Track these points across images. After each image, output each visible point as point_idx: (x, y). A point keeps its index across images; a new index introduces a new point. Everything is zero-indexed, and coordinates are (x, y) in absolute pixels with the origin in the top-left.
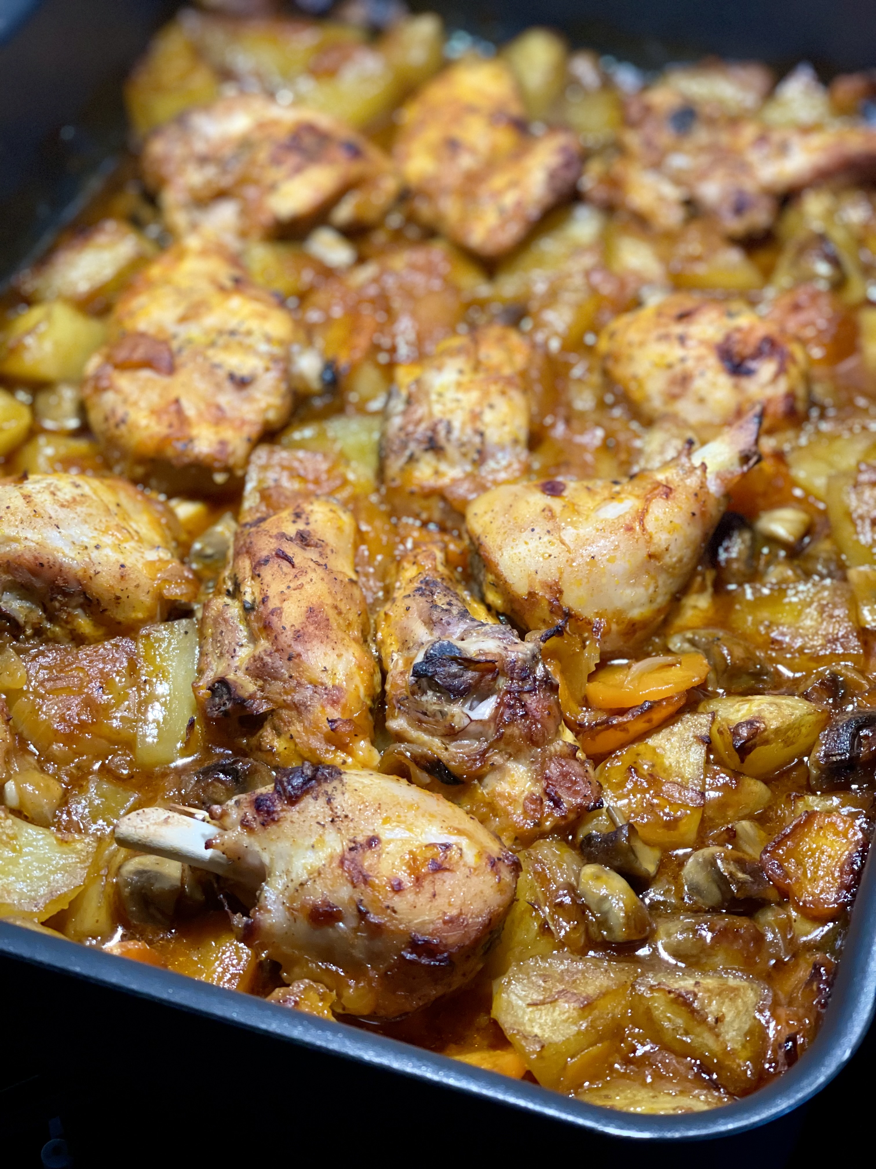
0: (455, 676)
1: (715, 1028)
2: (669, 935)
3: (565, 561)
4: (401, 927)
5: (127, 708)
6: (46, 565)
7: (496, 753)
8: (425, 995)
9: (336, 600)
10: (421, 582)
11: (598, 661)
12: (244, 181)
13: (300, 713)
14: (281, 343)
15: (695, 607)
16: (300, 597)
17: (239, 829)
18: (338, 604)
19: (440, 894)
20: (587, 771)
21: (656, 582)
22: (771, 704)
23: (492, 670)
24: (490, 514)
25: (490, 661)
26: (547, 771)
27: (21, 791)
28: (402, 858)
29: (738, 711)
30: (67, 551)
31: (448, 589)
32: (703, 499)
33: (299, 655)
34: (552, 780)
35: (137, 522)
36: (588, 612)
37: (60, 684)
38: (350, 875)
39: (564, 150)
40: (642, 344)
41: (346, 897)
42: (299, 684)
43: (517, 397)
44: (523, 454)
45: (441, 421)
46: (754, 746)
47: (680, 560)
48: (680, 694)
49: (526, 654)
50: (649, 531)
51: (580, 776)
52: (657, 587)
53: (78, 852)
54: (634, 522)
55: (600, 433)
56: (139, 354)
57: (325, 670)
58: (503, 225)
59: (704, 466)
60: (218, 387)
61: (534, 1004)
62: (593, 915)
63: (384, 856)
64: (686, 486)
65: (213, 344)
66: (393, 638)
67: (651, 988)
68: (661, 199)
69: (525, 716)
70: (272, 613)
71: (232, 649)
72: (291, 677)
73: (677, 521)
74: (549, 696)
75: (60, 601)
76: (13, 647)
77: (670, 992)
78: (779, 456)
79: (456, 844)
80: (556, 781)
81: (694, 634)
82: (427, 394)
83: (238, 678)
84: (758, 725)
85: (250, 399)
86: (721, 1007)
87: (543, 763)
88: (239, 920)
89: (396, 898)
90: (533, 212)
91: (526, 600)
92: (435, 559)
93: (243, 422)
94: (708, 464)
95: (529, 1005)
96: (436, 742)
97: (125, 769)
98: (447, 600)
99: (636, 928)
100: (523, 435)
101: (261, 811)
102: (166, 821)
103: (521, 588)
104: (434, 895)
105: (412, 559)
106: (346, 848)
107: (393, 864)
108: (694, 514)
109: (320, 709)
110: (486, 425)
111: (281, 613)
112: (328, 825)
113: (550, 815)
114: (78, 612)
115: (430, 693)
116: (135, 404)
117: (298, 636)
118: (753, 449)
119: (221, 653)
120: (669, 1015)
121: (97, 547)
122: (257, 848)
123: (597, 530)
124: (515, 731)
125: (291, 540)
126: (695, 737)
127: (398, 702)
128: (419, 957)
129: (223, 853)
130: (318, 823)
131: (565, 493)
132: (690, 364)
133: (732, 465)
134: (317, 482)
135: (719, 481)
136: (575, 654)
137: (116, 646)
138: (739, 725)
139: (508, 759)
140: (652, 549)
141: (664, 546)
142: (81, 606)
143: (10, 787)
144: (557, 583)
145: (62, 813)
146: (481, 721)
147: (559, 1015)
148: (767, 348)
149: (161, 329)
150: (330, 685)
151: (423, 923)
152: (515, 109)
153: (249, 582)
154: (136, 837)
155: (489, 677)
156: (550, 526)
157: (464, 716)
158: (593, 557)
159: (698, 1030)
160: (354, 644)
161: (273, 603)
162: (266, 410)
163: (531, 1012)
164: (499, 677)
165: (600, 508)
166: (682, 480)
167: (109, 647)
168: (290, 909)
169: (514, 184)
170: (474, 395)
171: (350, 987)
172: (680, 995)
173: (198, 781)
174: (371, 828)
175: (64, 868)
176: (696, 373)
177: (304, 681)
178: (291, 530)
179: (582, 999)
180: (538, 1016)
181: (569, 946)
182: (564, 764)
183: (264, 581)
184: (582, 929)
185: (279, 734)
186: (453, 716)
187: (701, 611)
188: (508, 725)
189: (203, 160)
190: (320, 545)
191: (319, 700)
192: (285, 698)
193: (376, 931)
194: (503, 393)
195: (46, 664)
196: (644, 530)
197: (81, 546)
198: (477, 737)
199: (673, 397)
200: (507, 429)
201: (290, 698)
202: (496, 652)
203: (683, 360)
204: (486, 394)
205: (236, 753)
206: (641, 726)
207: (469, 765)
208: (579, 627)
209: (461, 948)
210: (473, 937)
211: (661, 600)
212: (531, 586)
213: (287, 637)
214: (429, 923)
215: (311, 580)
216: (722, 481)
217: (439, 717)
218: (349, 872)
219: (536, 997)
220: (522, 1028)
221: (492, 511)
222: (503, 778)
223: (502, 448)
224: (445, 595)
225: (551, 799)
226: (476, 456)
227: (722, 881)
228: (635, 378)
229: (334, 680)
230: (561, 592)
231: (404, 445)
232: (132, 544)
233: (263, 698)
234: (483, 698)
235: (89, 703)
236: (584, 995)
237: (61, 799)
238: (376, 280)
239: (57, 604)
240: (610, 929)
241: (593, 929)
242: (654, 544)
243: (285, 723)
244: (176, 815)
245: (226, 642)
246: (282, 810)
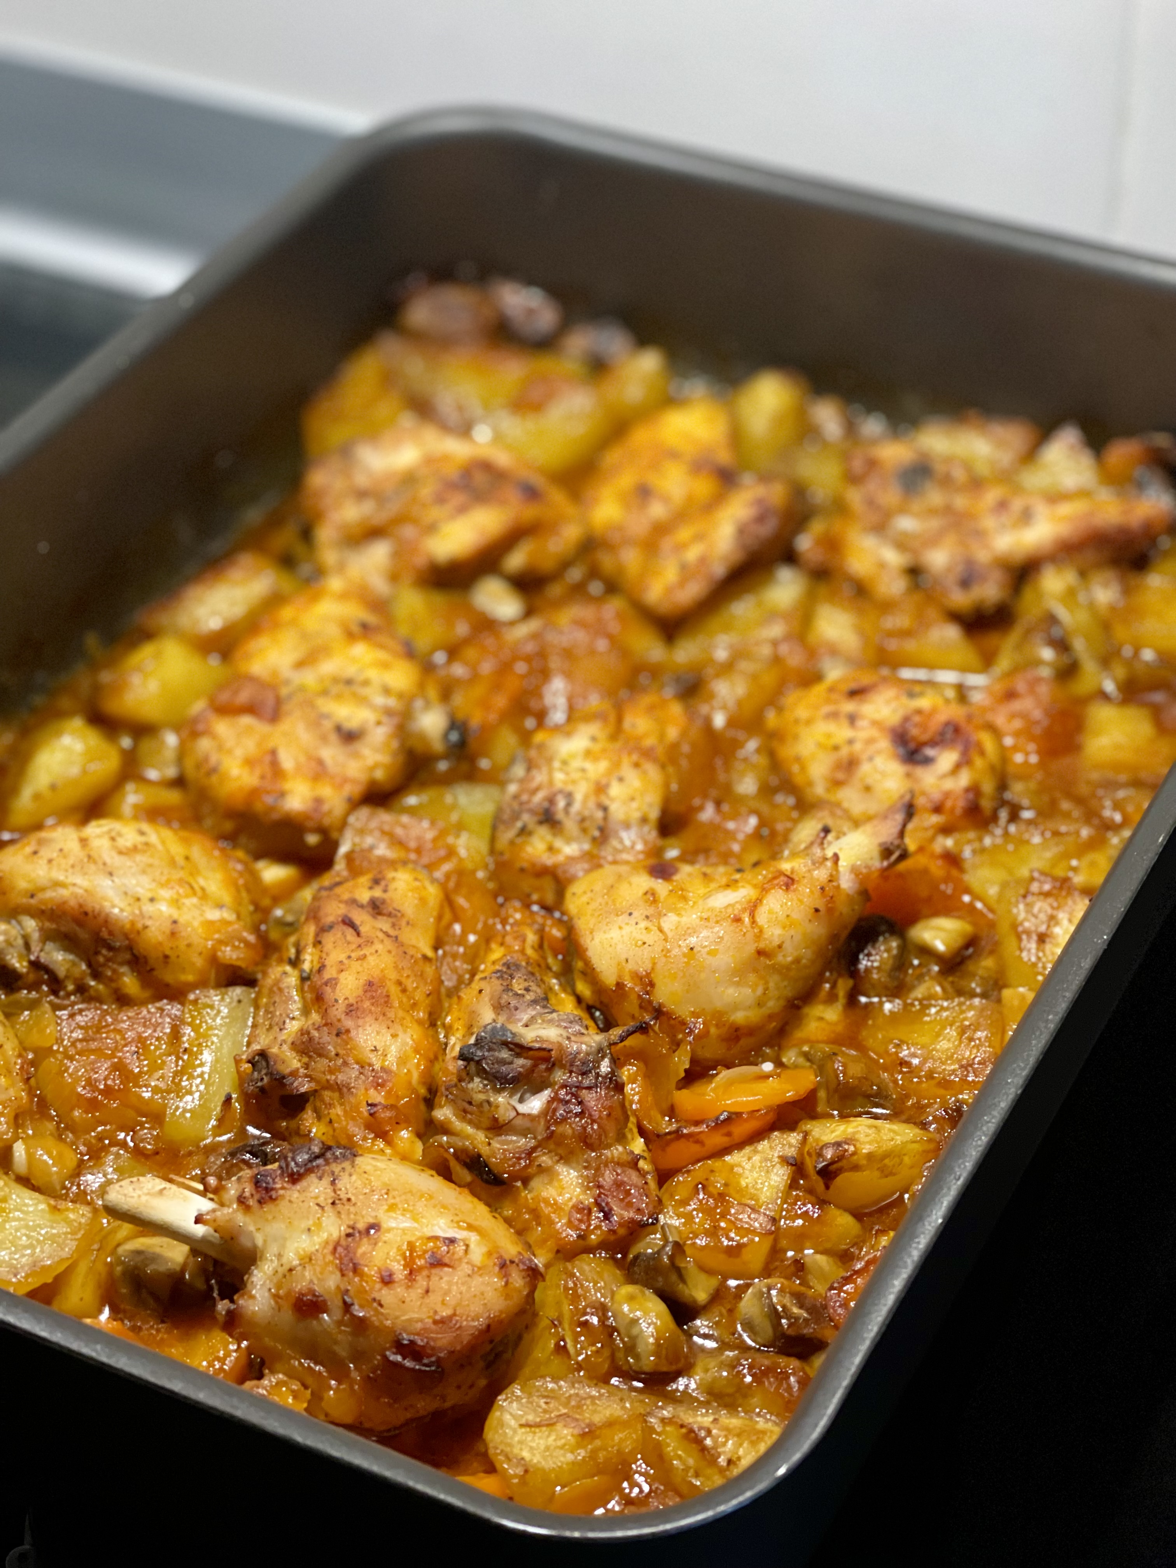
0: (503, 1062)
1: (725, 1471)
2: (706, 1370)
3: (660, 950)
4: (388, 1323)
5: (161, 1077)
6: (90, 914)
7: (544, 1154)
8: (411, 1406)
9: (402, 976)
10: (504, 964)
11: (687, 1066)
12: (401, 519)
13: (342, 1095)
14: (400, 696)
15: (821, 1019)
16: (360, 969)
17: (235, 1206)
18: (403, 980)
19: (434, 1291)
20: (646, 1183)
21: (767, 983)
22: (870, 1127)
23: (547, 1060)
24: (589, 894)
25: (544, 1049)
26: (601, 1179)
27: (30, 1156)
28: (399, 1248)
29: (832, 1132)
30: (117, 901)
31: (533, 974)
32: (831, 895)
33: (348, 1031)
34: (604, 1189)
35: (206, 878)
36: (683, 1010)
37: (94, 1045)
38: (341, 1263)
39: (759, 502)
40: (809, 722)
41: (333, 1287)
42: (345, 1063)
43: (653, 772)
44: (652, 835)
45: (561, 791)
46: (840, 1171)
47: (797, 961)
48: (770, 1109)
49: (591, 1047)
50: (760, 924)
51: (636, 1186)
52: (766, 989)
53: (69, 1222)
54: (743, 913)
55: (753, 821)
56: (244, 696)
57: (375, 1050)
58: (683, 582)
59: (836, 857)
60: (324, 739)
61: (527, 1425)
62: (622, 1340)
63: (380, 1244)
64: (812, 878)
65: (325, 693)
66: (460, 1022)
67: (663, 1420)
68: (882, 565)
69: (581, 1115)
70: (326, 984)
71: (282, 1021)
72: (337, 1055)
73: (795, 916)
74: (613, 1096)
75: (104, 956)
76: (50, 1003)
77: (682, 1426)
78: (952, 859)
79: (463, 1240)
80: (609, 1190)
81: (811, 1048)
82: (550, 760)
83: (283, 1052)
84: (846, 1147)
85: (356, 755)
86: (738, 1449)
87: (597, 1169)
88: (222, 1306)
89: (385, 1291)
90: (719, 570)
91: (614, 991)
92: (524, 941)
93: (346, 780)
94: (841, 856)
95: (522, 1426)
96: (480, 1137)
97: (149, 1144)
98: (526, 984)
99: (667, 1358)
100: (654, 814)
101: (260, 1187)
102: (161, 1192)
103: (609, 977)
104: (427, 1291)
105: (499, 939)
106: (343, 1233)
107: (388, 1253)
108: (817, 910)
109: (363, 1091)
110: (612, 800)
111: (336, 984)
112: (328, 1208)
113: (598, 1227)
114: (124, 969)
115: (477, 1080)
116: (230, 752)
117: (351, 1010)
118: (897, 842)
119: (270, 1025)
120: (680, 1453)
121: (152, 900)
122: (252, 1228)
123: (701, 919)
124: (566, 1129)
125: (362, 906)
126: (779, 1157)
127: (447, 1089)
128: (404, 1359)
129: (216, 1231)
130: (318, 1205)
131: (676, 877)
132: (858, 747)
133: (872, 859)
134: (419, 851)
135: (853, 876)
136: (662, 1056)
137: (162, 1010)
138: (826, 1145)
139: (558, 1161)
140: (762, 945)
141: (776, 942)
142: (129, 963)
143: (19, 1151)
144: (648, 975)
145: (72, 1185)
146: (529, 1115)
147: (555, 1440)
148: (949, 735)
149: (275, 673)
150: (377, 1067)
151: (410, 1320)
152: (724, 457)
153: (310, 950)
154: (126, 1207)
155: (543, 1067)
156: (650, 911)
157: (510, 1108)
158: (692, 949)
159: (709, 1471)
160: (415, 1026)
161: (328, 974)
162: (373, 768)
163: (523, 1433)
164: (556, 1068)
165: (710, 896)
166: (809, 871)
167: (153, 1010)
168: (276, 1297)
169: (699, 537)
170: (603, 765)
171: (330, 1388)
172: (691, 1431)
173: (226, 1161)
174: (373, 1214)
175: (52, 1238)
176: (864, 757)
177: (351, 1060)
178: (364, 896)
179: (583, 1426)
180: (529, 1438)
181: (586, 1370)
182: (619, 1171)
183: (325, 949)
184: (607, 1353)
185: (319, 1118)
186: (497, 1107)
187: (828, 1023)
188: (560, 1123)
189: (362, 495)
190: (394, 916)
191: (364, 1082)
192: (329, 1077)
193: (360, 1325)
194: (637, 765)
195: (83, 1024)
196: (754, 922)
197: (133, 897)
198: (524, 1133)
199: (837, 784)
200: (634, 805)
201: (333, 1077)
202: (555, 1041)
203: (850, 742)
204: (616, 765)
205: (274, 1136)
206: (718, 1140)
207: (510, 1163)
208: (672, 1027)
209: (452, 1353)
210: (465, 1342)
211: (773, 1005)
212: (620, 977)
213: (338, 1012)
214: (417, 1322)
215: (377, 951)
216: (857, 875)
217: (486, 1106)
218: (341, 1259)
219: (531, 1418)
220: (508, 1449)
221: (592, 891)
222: (550, 1182)
223: (627, 826)
224: (525, 980)
225: (601, 1210)
226: (597, 833)
227: (775, 1316)
228: (798, 759)
229: (384, 1061)
230: (652, 984)
231: (516, 816)
232: (194, 900)
233: (306, 1076)
234: (537, 1090)
235: (120, 1068)
236: (587, 1421)
237: (75, 1169)
238: (535, 636)
239: (101, 959)
240: (637, 1357)
241: (620, 1355)
242: (765, 939)
243: (325, 1104)
244: (174, 1187)
245: (278, 1013)
246: (283, 1188)
